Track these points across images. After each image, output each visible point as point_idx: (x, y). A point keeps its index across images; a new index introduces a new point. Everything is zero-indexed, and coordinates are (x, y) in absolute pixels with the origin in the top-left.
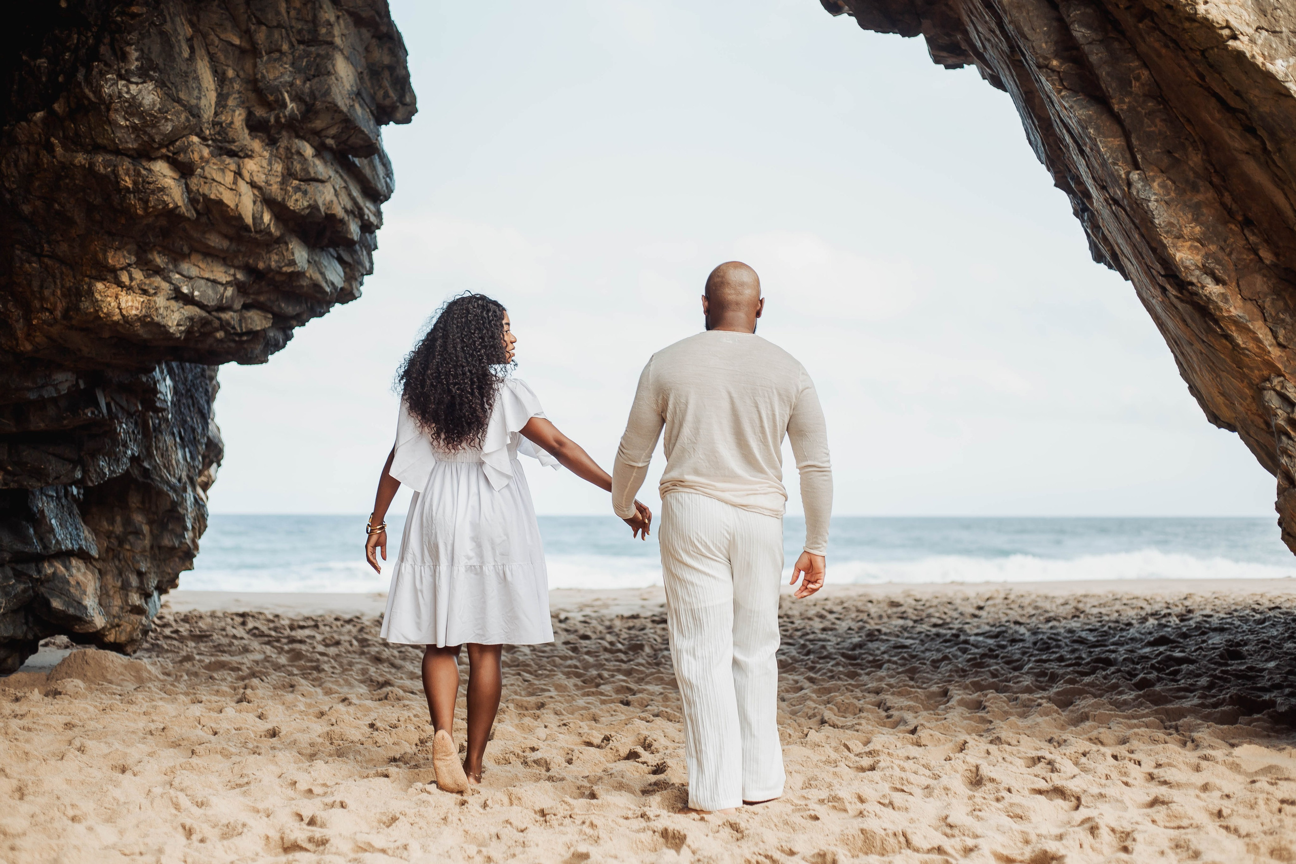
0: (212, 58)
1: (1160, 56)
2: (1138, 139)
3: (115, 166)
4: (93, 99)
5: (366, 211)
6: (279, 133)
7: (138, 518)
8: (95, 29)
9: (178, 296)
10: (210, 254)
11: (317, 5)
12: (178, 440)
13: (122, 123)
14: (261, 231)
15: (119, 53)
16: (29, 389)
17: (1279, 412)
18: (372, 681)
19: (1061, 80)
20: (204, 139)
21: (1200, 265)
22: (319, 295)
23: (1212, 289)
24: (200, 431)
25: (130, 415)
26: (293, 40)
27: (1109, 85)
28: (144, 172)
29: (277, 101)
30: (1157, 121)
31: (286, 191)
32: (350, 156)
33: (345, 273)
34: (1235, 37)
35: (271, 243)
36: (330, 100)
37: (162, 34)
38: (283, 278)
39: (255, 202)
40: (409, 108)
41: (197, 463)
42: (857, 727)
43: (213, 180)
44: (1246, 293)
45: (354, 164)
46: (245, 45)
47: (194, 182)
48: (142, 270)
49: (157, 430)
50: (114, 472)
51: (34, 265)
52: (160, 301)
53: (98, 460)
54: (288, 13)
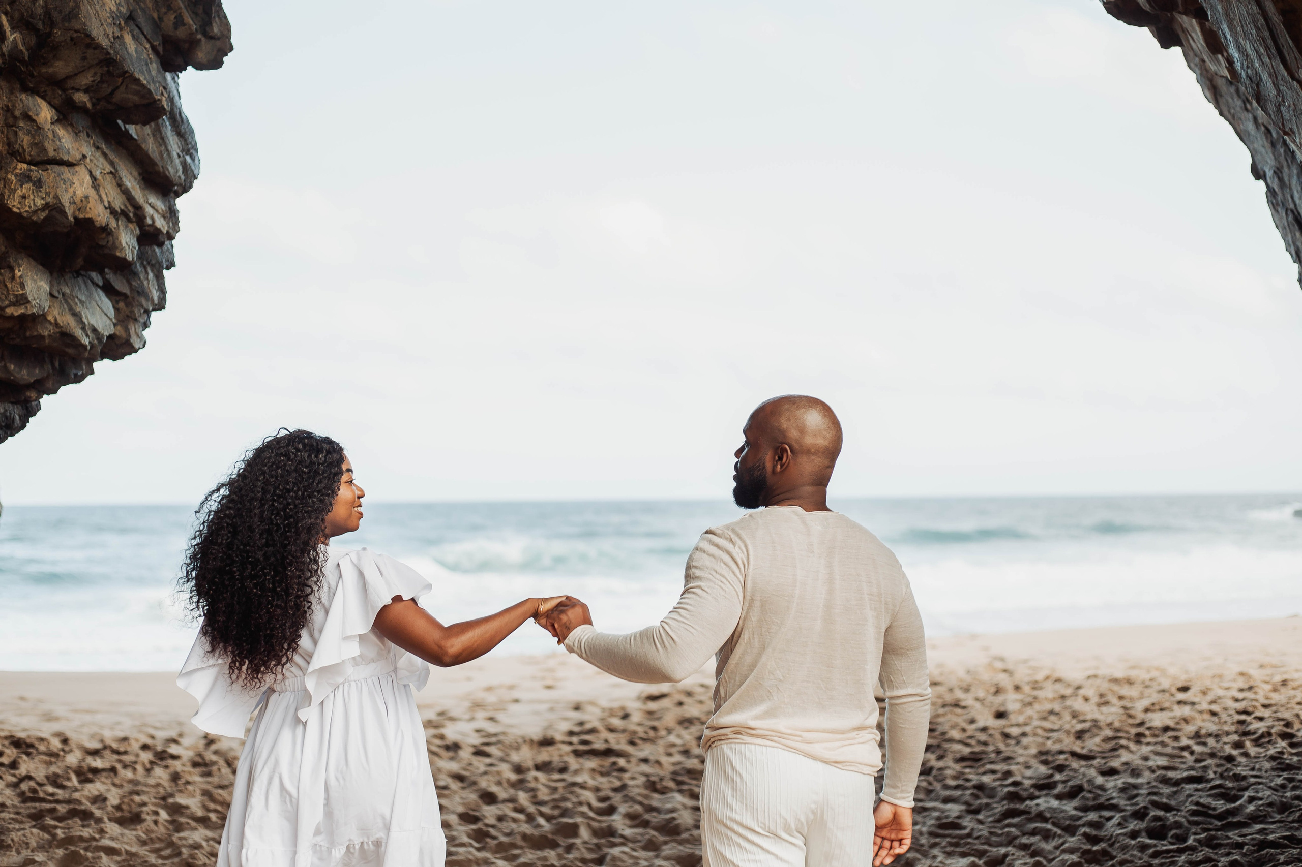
5: (149, 210)
22: (70, 351)
32: (120, 122)
33: (116, 309)
36: (77, 27)
38: (9, 325)
40: (218, 43)
45: (127, 134)
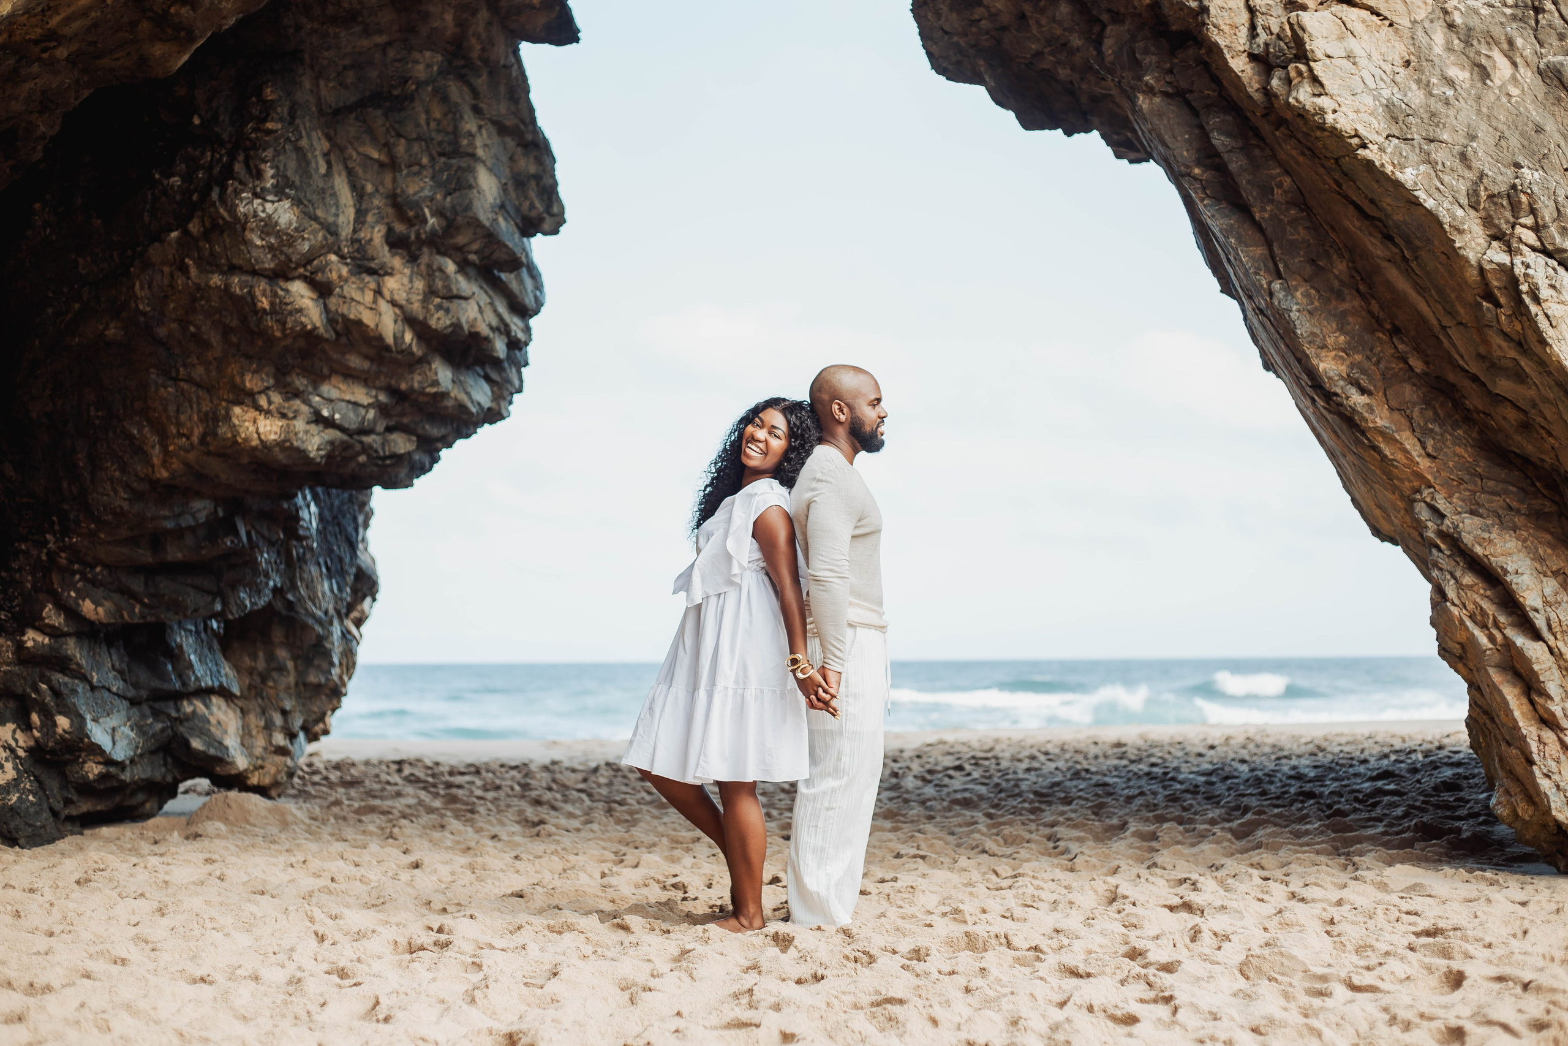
0: (350, 173)
1: (1298, 163)
2: (1281, 247)
3: (252, 287)
4: (228, 219)
5: (513, 327)
6: (420, 249)
7: (282, 654)
8: (229, 146)
9: (318, 419)
10: (350, 375)
11: (458, 116)
12: (324, 570)
13: (258, 242)
14: (402, 352)
15: (254, 171)
16: (166, 518)
17: (1429, 524)
18: (527, 821)
19: (1204, 189)
20: (342, 257)
21: (1345, 375)
22: (464, 417)
23: (1357, 399)
24: (347, 560)
25: (271, 543)
26: (434, 152)
27: (1250, 194)
28: (281, 293)
29: (417, 217)
30: (1300, 229)
31: (428, 310)
32: (496, 272)
33: (493, 392)
34: (1364, 146)
35: (414, 363)
36: (471, 215)
37: (298, 149)
38: (425, 399)
39: (396, 322)
40: (557, 219)
41: (344, 595)
42: (1015, 855)
43: (352, 299)
44: (1394, 404)
45: (499, 279)
46: (383, 158)
47: (333, 302)
48: (280, 393)
49: (302, 559)
50: (255, 604)
51: (170, 389)
52: (300, 425)
53: (238, 592)
54: (428, 124)
